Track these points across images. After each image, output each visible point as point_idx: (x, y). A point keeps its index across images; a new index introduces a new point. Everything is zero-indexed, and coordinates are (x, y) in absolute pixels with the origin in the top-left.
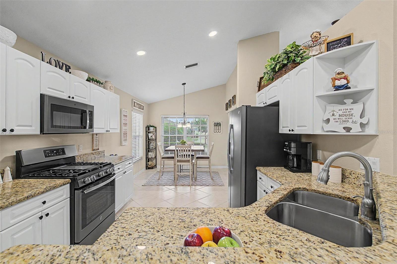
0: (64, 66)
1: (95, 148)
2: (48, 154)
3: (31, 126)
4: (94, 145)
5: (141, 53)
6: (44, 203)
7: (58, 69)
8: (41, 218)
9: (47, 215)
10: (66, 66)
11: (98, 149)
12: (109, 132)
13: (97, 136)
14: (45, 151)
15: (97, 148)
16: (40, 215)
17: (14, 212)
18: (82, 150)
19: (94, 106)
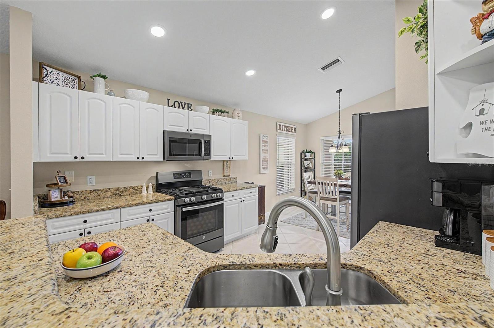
0: (186, 104)
1: (225, 174)
2: (177, 176)
3: (156, 155)
4: (225, 171)
5: (250, 73)
6: (150, 210)
7: (180, 110)
8: (148, 221)
9: (153, 220)
10: (188, 104)
11: (230, 176)
12: (233, 159)
13: (228, 163)
14: (174, 174)
15: (229, 174)
16: (148, 218)
17: (130, 211)
18: (212, 175)
19: (211, 136)
